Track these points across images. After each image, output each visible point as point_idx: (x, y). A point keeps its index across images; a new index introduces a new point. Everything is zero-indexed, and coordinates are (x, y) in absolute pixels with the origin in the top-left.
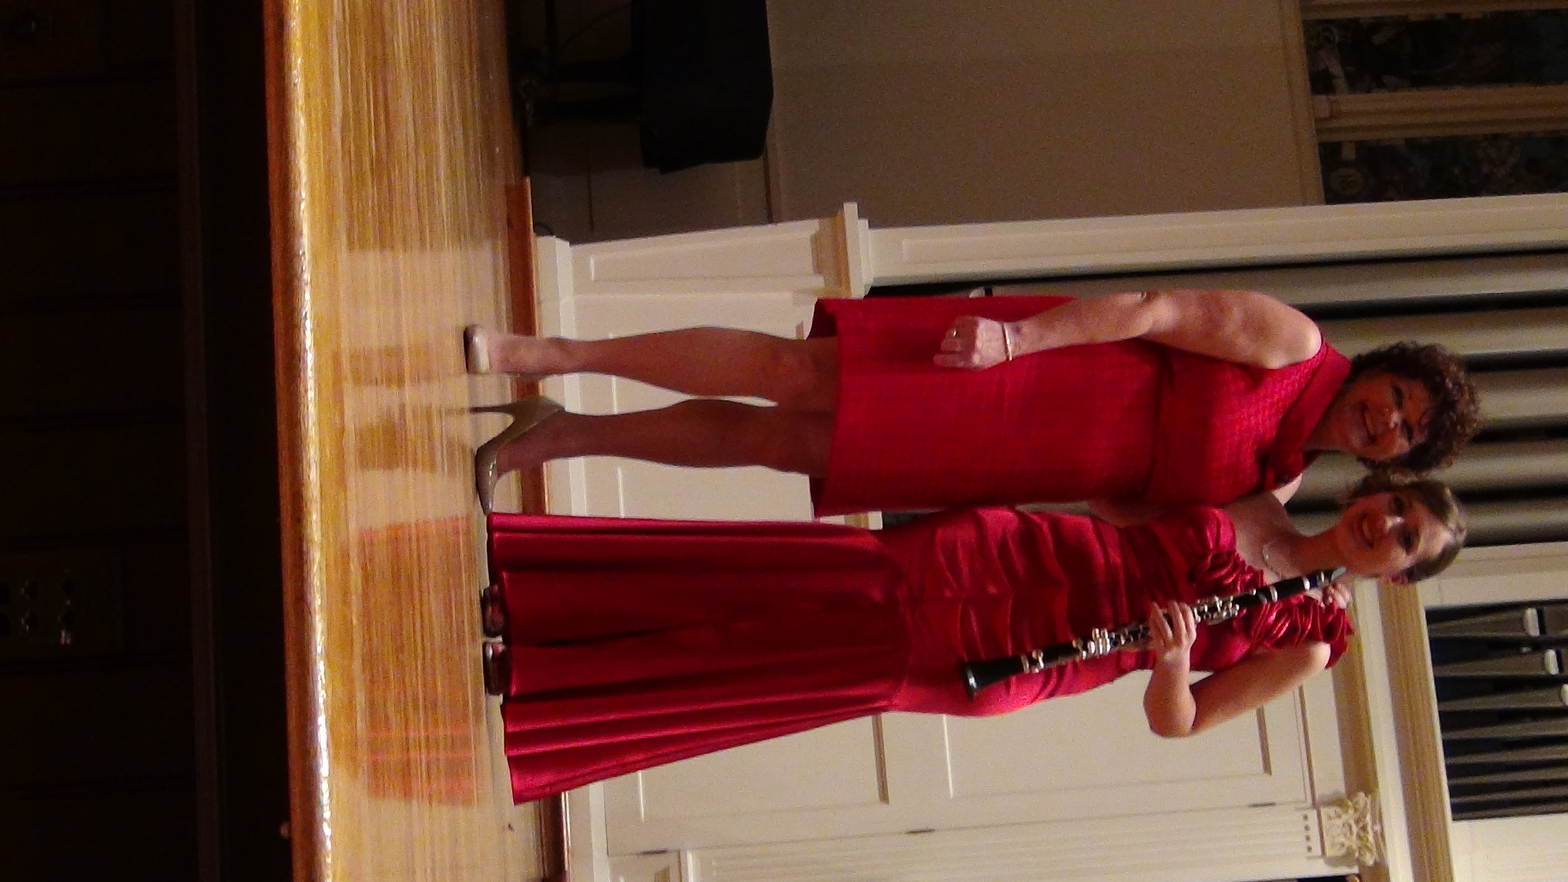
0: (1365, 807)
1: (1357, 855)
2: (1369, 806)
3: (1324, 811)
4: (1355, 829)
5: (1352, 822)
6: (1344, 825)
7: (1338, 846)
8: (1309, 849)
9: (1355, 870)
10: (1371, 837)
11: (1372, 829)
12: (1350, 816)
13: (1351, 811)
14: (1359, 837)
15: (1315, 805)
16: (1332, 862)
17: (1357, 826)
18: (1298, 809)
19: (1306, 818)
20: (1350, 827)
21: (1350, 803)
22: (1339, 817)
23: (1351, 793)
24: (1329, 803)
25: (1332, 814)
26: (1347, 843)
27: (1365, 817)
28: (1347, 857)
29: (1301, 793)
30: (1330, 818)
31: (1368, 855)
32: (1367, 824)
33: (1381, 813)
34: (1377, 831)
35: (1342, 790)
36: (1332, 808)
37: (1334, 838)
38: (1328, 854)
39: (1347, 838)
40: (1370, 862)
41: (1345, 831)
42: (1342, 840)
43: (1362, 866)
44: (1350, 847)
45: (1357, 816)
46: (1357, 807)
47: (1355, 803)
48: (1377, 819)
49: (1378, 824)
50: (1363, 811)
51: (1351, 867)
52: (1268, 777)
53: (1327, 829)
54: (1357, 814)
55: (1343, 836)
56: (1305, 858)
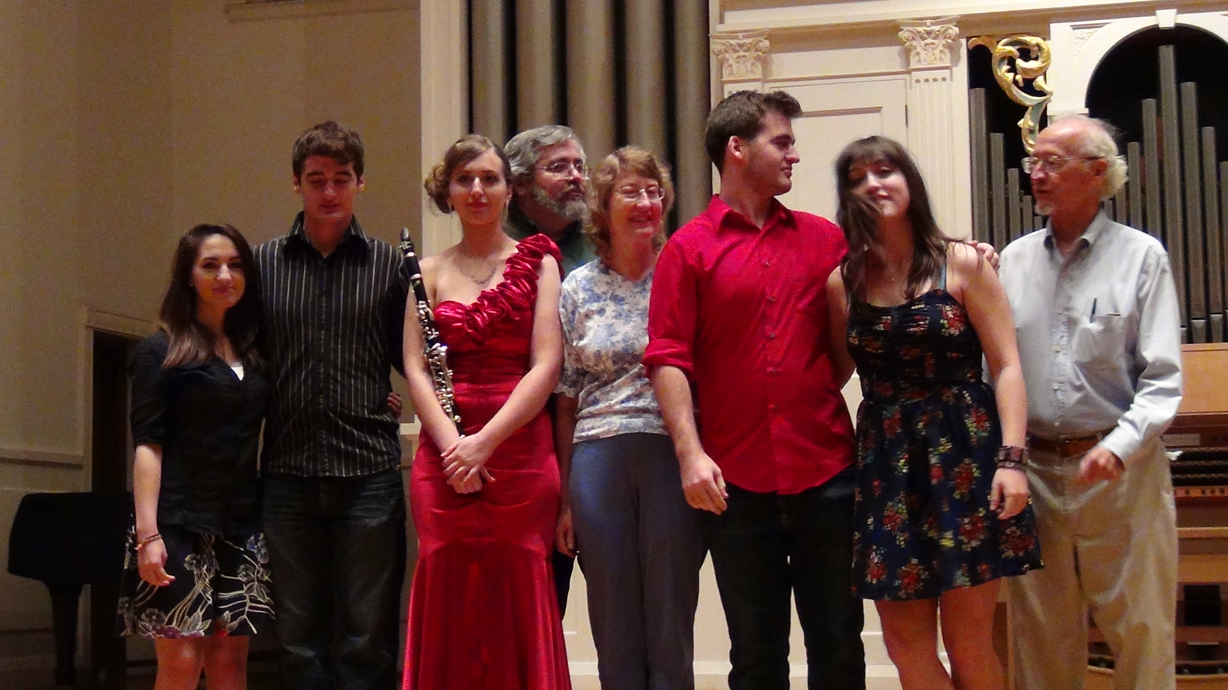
0: (911, 32)
1: (950, 41)
2: (910, 28)
3: (913, 66)
4: (929, 41)
5: (923, 43)
6: (925, 50)
7: (942, 55)
8: (944, 79)
9: (964, 41)
10: (936, 28)
11: (928, 27)
12: (918, 44)
13: (914, 43)
14: (936, 38)
15: (909, 72)
16: (955, 61)
17: (926, 39)
18: (911, 87)
19: (918, 81)
20: (926, 44)
21: (907, 44)
22: (918, 53)
23: (899, 42)
24: (908, 62)
25: (917, 58)
26: (941, 48)
27: (919, 32)
28: (953, 49)
29: (899, 82)
30: (919, 61)
31: (950, 31)
32: (925, 30)
33: (915, 19)
34: (931, 23)
35: (896, 49)
36: (911, 58)
37: (935, 58)
38: (949, 65)
39: (936, 48)
40: (957, 30)
41: (930, 49)
42: (937, 52)
43: (959, 36)
44: (944, 46)
45: (918, 38)
46: (911, 38)
47: (908, 39)
48: (921, 22)
49: (924, 22)
50: (914, 33)
51: (961, 45)
52: (883, 110)
53: (928, 63)
54: (916, 38)
55: (934, 51)
56: (952, 83)
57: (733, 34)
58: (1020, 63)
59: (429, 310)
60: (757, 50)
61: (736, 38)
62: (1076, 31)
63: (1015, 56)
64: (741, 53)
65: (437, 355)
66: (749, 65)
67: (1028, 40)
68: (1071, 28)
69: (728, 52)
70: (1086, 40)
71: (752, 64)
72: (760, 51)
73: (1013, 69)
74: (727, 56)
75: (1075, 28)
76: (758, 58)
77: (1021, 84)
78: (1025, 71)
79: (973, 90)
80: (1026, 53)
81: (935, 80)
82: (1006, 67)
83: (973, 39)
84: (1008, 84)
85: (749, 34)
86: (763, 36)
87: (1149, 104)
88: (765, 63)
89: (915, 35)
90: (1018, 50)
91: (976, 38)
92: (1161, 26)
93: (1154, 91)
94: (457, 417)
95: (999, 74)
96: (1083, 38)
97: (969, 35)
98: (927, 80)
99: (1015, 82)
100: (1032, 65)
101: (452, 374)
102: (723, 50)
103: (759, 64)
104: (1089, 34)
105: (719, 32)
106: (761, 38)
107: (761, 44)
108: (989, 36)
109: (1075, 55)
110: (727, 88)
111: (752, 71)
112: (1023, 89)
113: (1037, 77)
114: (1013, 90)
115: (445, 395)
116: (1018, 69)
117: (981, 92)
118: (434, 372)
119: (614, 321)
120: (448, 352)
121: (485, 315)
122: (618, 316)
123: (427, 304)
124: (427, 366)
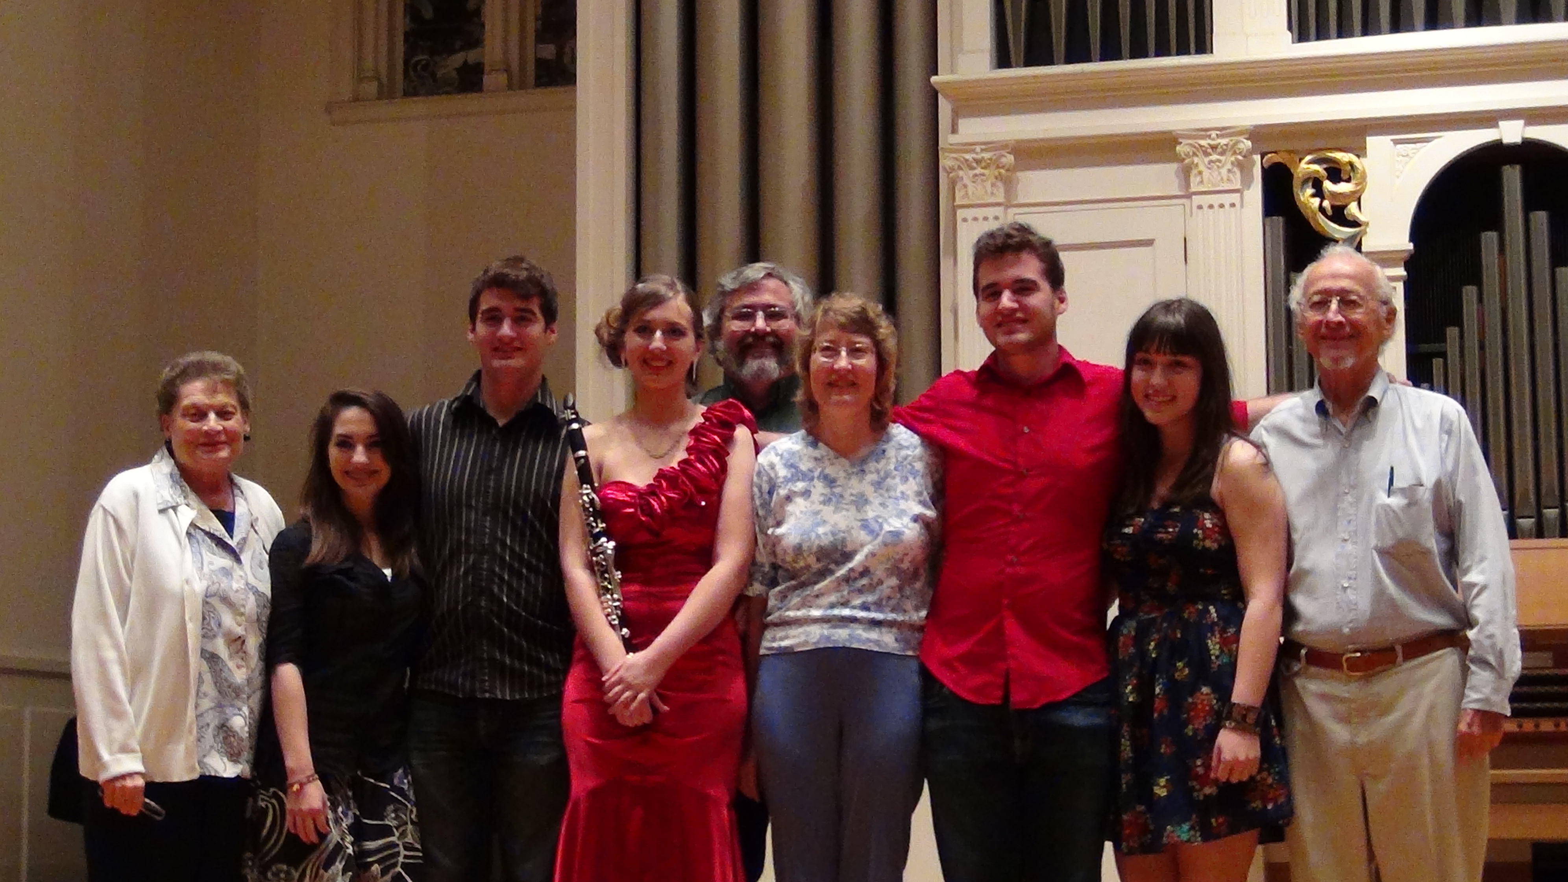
0: (1192, 146)
1: (1240, 157)
2: (1190, 142)
3: (1194, 188)
4: (1214, 157)
5: (1206, 160)
6: (1209, 169)
7: (1231, 175)
8: (1233, 205)
9: (1257, 158)
10: (1223, 141)
11: (1213, 139)
12: (1201, 161)
13: (1196, 160)
14: (1222, 153)
15: (1189, 196)
16: (1247, 182)
17: (1211, 155)
18: (1191, 215)
19: (1200, 207)
20: (1211, 162)
21: (1186, 161)
22: (1200, 173)
23: (1177, 158)
24: (1187, 184)
25: (1198, 179)
26: (1229, 166)
27: (1201, 146)
28: (1244, 167)
29: (1176, 209)
30: (1202, 182)
31: (1241, 146)
32: (1209, 144)
33: (1198, 130)
34: (1217, 135)
35: (1173, 167)
36: (1192, 178)
37: (1222, 179)
38: (1238, 186)
39: (1223, 166)
40: (1249, 143)
41: (1215, 167)
42: (1224, 171)
43: (1253, 151)
44: (1232, 163)
45: (1200, 154)
46: (1191, 154)
47: (1187, 155)
48: (1203, 133)
49: (1209, 133)
50: (1195, 147)
51: (1253, 163)
52: (1156, 243)
53: (1213, 185)
54: (1198, 153)
55: (1221, 170)
56: (1243, 210)
57: (968, 147)
58: (1328, 185)
59: (594, 496)
60: (998, 167)
61: (973, 151)
62: (1399, 146)
63: (1323, 177)
64: (979, 171)
65: (602, 553)
66: (988, 185)
67: (1338, 157)
68: (1392, 143)
69: (962, 169)
70: (1411, 158)
71: (993, 185)
72: (1003, 167)
73: (1319, 193)
74: (961, 173)
75: (1396, 142)
76: (999, 177)
77: (1330, 212)
78: (1334, 195)
79: (1268, 220)
80: (1336, 173)
81: (1222, 206)
82: (1310, 191)
83: (1270, 155)
84: (1313, 211)
85: (988, 146)
86: (1005, 149)
87: (1489, 238)
88: (1008, 183)
89: (1197, 149)
90: (1325, 169)
91: (1273, 154)
92: (1507, 140)
93: (1496, 222)
94: (625, 631)
95: (1302, 199)
96: (1407, 155)
97: (1264, 150)
98: (1211, 207)
99: (1322, 209)
100: (1343, 188)
101: (620, 577)
102: (956, 167)
103: (1000, 184)
104: (1414, 151)
105: (951, 145)
106: (1003, 152)
107: (1004, 160)
108: (1290, 152)
109: (1398, 177)
110: (961, 214)
111: (992, 193)
112: (1332, 219)
113: (1349, 204)
114: (1320, 220)
115: (610, 603)
116: (1326, 194)
117: (1279, 221)
118: (598, 574)
119: (821, 507)
120: (615, 548)
121: (663, 498)
122: (827, 501)
123: (593, 489)
124: (591, 567)
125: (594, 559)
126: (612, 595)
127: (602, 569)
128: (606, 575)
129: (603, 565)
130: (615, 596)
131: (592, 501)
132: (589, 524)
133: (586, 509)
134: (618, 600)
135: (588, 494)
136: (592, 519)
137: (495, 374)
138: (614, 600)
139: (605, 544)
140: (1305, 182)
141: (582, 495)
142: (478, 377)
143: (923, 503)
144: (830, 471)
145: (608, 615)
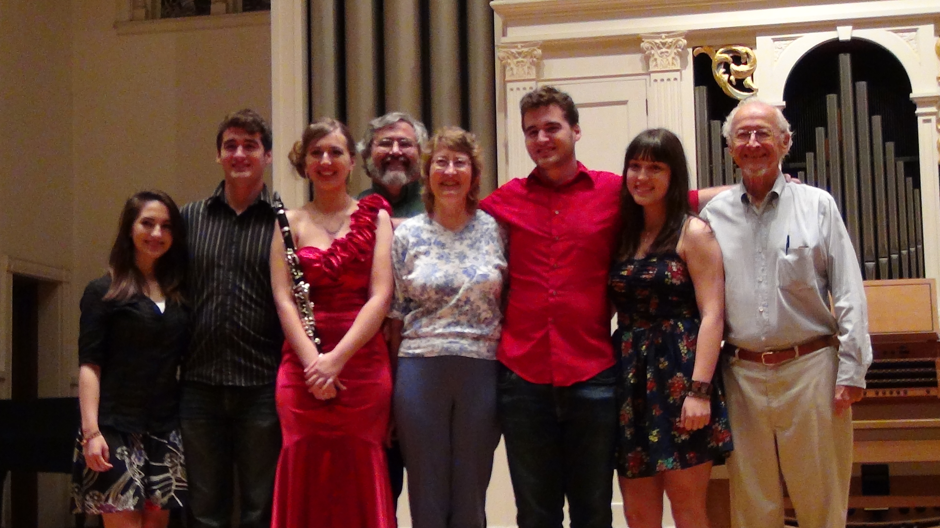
0: (650, 43)
1: (680, 50)
2: (649, 40)
3: (652, 69)
4: (664, 50)
5: (659, 51)
6: (661, 57)
7: (674, 61)
8: (675, 79)
9: (690, 50)
10: (669, 40)
11: (663, 39)
12: (656, 53)
13: (653, 52)
14: (669, 47)
15: (649, 74)
16: (684, 65)
17: (662, 48)
18: (650, 85)
19: (656, 81)
20: (662, 53)
21: (647, 53)
22: (656, 60)
23: (641, 51)
24: (648, 66)
25: (655, 63)
26: (673, 55)
27: (656, 43)
28: (682, 56)
29: (640, 82)
30: (656, 65)
31: (680, 43)
32: (661, 42)
33: (654, 33)
34: (666, 36)
35: (638, 57)
36: (650, 63)
37: (669, 63)
38: (679, 68)
39: (669, 55)
40: (685, 41)
41: (665, 56)
43: (688, 46)
44: (675, 54)
45: (655, 48)
46: (650, 48)
47: (648, 49)
48: (658, 35)
49: (661, 35)
50: (652, 44)
51: (688, 53)
52: (629, 103)
53: (663, 67)
54: (654, 48)
55: (668, 58)
56: (681, 82)
57: (513, 45)
58: (733, 67)
59: (295, 256)
60: (532, 57)
61: (516, 47)
62: (776, 42)
63: (730, 61)
64: (520, 59)
65: (301, 291)
66: (526, 68)
67: (739, 50)
68: (772, 40)
69: (509, 58)
71: (529, 68)
72: (535, 57)
73: (728, 71)
74: (509, 61)
75: (775, 40)
76: (533, 63)
77: (734, 83)
78: (737, 72)
79: (697, 87)
80: (738, 59)
81: (669, 80)
82: (722, 70)
83: (697, 49)
84: (724, 83)
85: (526, 44)
86: (536, 46)
87: (831, 98)
88: (538, 66)
89: (654, 46)
90: (732, 57)
91: (699, 48)
92: (841, 39)
93: (835, 88)
94: (317, 340)
95: (717, 75)
96: (781, 48)
97: (695, 46)
98: (662, 80)
99: (730, 81)
100: (742, 68)
101: (313, 306)
102: (506, 57)
103: (533, 67)
104: (785, 45)
105: (502, 43)
106: (535, 48)
107: (535, 52)
108: (710, 46)
109: (775, 61)
110: (509, 86)
111: (528, 73)
112: (736, 87)
113: (746, 78)
114: (728, 88)
115: (307, 323)
116: (732, 71)
117: (704, 88)
118: (299, 304)
119: (437, 261)
120: (310, 288)
121: (339, 257)
122: (441, 257)
123: (295, 252)
124: (294, 300)
125: (296, 295)
126: (308, 317)
127: (302, 301)
128: (304, 305)
129: (301, 299)
130: (311, 318)
131: (294, 259)
132: (293, 274)
133: (289, 264)
134: (312, 321)
135: (291, 255)
136: (294, 270)
137: (233, 182)
138: (310, 321)
139: (303, 286)
140: (719, 64)
141: (287, 255)
142: (223, 184)
143: (500, 258)
144: (442, 239)
145: (306, 330)
